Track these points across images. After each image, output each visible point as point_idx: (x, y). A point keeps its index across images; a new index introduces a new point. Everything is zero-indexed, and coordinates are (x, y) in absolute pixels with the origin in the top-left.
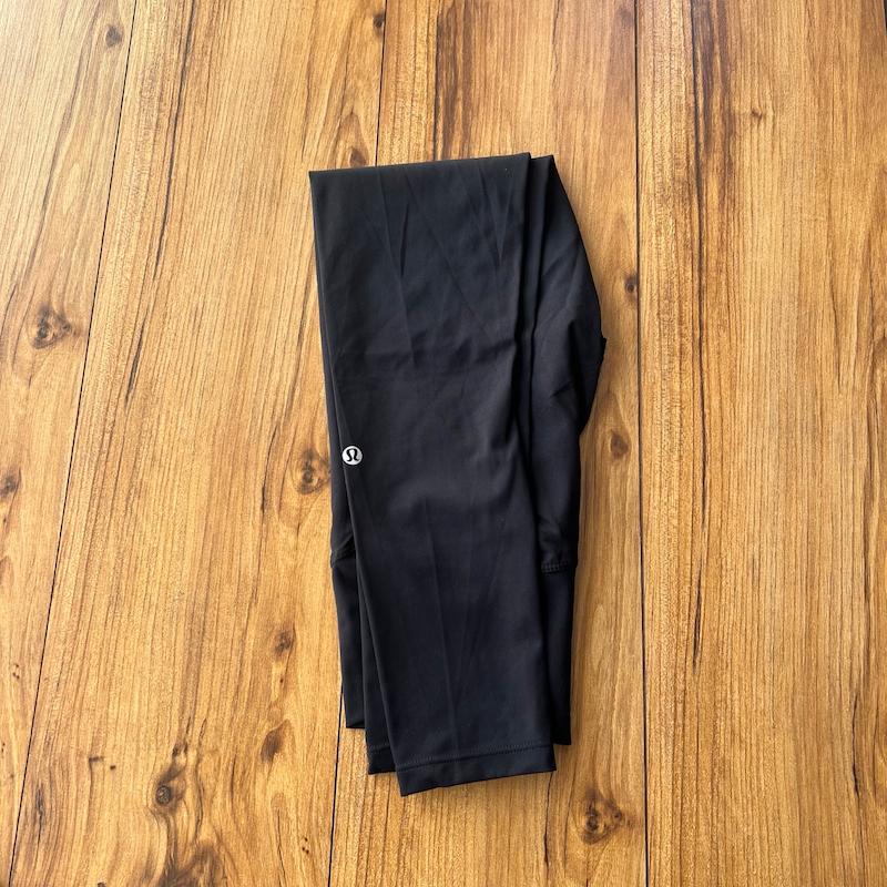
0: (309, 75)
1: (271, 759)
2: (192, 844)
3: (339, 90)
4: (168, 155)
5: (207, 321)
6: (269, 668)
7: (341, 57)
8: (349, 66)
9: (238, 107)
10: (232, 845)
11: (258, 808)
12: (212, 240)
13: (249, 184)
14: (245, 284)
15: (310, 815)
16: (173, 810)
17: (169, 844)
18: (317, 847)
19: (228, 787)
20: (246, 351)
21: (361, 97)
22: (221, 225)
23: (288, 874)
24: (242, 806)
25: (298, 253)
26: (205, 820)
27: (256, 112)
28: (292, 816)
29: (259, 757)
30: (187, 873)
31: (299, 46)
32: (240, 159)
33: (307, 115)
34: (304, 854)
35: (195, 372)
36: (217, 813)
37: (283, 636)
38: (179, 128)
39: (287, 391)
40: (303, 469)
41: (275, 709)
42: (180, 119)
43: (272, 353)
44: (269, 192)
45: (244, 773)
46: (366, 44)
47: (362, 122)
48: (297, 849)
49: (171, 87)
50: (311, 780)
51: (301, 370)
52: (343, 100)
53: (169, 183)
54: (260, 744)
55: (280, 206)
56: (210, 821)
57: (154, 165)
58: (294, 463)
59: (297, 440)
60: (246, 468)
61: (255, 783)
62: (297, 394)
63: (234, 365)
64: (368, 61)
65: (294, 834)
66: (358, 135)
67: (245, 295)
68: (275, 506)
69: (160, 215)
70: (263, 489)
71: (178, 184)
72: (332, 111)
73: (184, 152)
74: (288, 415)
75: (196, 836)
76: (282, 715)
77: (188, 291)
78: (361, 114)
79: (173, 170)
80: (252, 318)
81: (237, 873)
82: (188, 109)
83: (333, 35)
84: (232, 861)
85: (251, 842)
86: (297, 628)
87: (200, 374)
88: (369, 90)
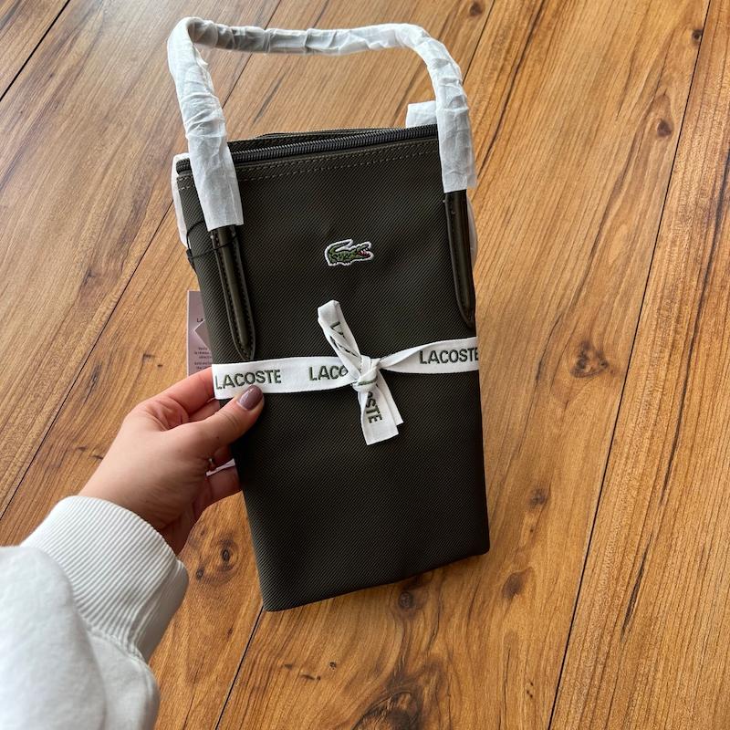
0: (633, 60)
1: (511, 598)
2: (423, 654)
3: (656, 76)
4: (507, 91)
5: (516, 219)
6: (521, 517)
7: (661, 53)
8: (667, 61)
9: (569, 71)
10: (461, 666)
11: (491, 639)
12: (532, 161)
13: (570, 127)
14: (553, 199)
15: (539, 662)
16: (412, 617)
17: (402, 647)
18: (541, 695)
19: (466, 611)
20: (544, 251)
21: (673, 85)
22: (541, 152)
23: (510, 711)
24: (477, 633)
25: (602, 186)
26: (440, 635)
27: (584, 77)
28: (522, 657)
29: (500, 593)
30: (414, 679)
31: (627, 38)
32: (566, 107)
33: (626, 88)
34: (527, 697)
35: (497, 257)
36: (451, 632)
37: (539, 491)
38: (519, 75)
39: (575, 290)
40: (579, 356)
41: (521, 554)
42: (521, 69)
43: (566, 257)
44: (585, 136)
45: (484, 602)
46: (684, 48)
47: (672, 102)
48: (522, 691)
49: (518, 45)
50: (545, 629)
51: (590, 276)
52: (659, 84)
53: (504, 112)
54: (502, 582)
55: (593, 148)
56: (444, 637)
57: (494, 96)
58: (572, 349)
59: (576, 330)
60: (528, 342)
61: (492, 616)
62: (583, 294)
63: (532, 259)
64: (683, 61)
65: (522, 675)
66: (667, 110)
67: (552, 208)
68: (549, 380)
69: (492, 133)
70: (540, 363)
71: (511, 114)
72: (648, 90)
73: (520, 92)
74: (572, 309)
75: (428, 648)
76: (527, 561)
77: (504, 193)
78: (673, 98)
79: (509, 104)
80: (554, 226)
81: (461, 695)
82: (529, 63)
83: (657, 36)
84: (459, 682)
85: (479, 670)
86: (553, 488)
87: (502, 258)
88: (682, 81)
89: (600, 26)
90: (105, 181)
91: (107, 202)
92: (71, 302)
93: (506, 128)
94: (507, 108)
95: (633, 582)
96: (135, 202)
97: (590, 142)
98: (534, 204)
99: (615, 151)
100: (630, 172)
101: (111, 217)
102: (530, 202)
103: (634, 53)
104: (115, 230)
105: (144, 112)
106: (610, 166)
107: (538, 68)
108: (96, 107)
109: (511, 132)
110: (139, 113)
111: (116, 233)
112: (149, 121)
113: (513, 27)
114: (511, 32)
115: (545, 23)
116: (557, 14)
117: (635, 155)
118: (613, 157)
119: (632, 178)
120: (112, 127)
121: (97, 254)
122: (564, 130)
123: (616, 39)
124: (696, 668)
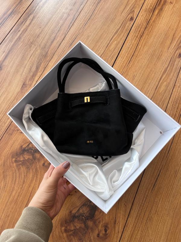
89: (165, 25)
90: (30, 60)
91: (30, 66)
92: (19, 91)
93: (136, 53)
94: (137, 47)
95: (156, 178)
96: (37, 66)
97: (159, 58)
98: (141, 75)
99: (165, 61)
100: (169, 67)
101: (31, 70)
102: (140, 74)
103: (174, 34)
104: (31, 73)
105: (42, 42)
106: (163, 65)
107: (147, 36)
108: (29, 40)
109: (138, 54)
110: (40, 42)
111: (31, 74)
112: (42, 45)
113: (141, 24)
114: (141, 26)
115: (150, 24)
116: (154, 21)
117: (171, 62)
118: (165, 63)
119: (169, 69)
120: (33, 46)
121: (26, 79)
122: (152, 54)
123: (170, 29)
124: (170, 201)
